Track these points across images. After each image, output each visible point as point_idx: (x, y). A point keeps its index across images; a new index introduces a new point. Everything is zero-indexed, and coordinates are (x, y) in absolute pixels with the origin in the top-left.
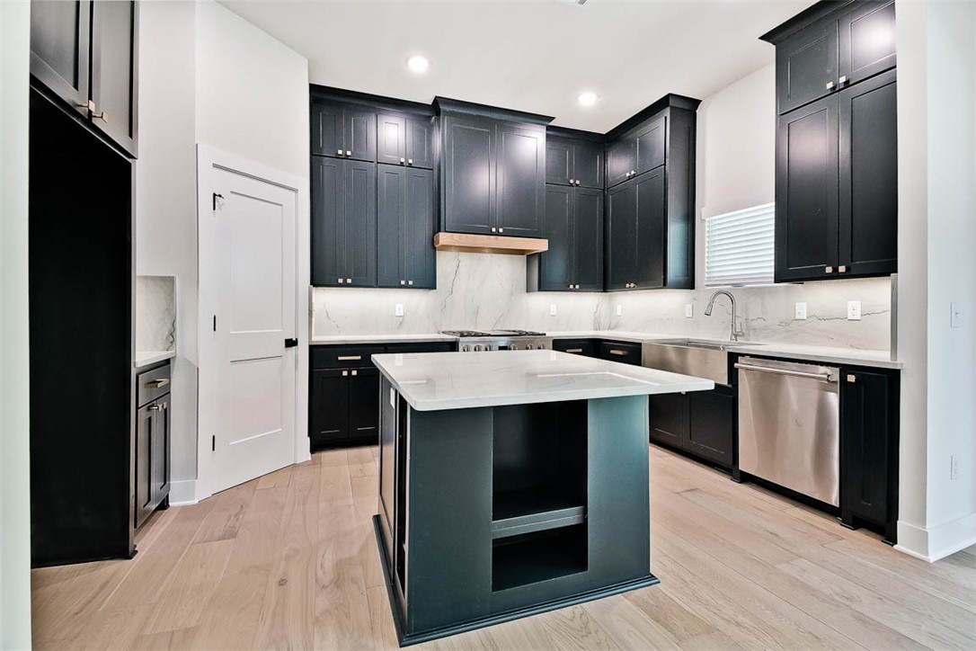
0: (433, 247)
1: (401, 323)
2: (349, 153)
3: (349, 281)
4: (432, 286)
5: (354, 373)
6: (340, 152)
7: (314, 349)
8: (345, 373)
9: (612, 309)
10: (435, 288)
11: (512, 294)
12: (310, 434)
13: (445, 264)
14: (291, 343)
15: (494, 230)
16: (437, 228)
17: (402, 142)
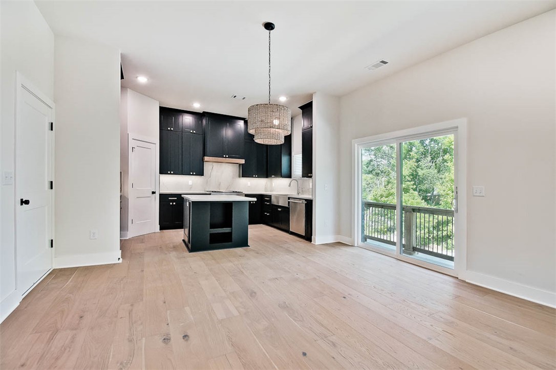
0: (203, 161)
1: (191, 188)
2: (172, 129)
3: (172, 172)
4: (202, 174)
5: (174, 203)
6: (169, 129)
7: (161, 195)
8: (171, 204)
9: (272, 184)
10: (203, 175)
11: (233, 178)
12: (159, 224)
13: (207, 167)
14: (154, 193)
15: (225, 156)
16: (204, 155)
17: (191, 123)
